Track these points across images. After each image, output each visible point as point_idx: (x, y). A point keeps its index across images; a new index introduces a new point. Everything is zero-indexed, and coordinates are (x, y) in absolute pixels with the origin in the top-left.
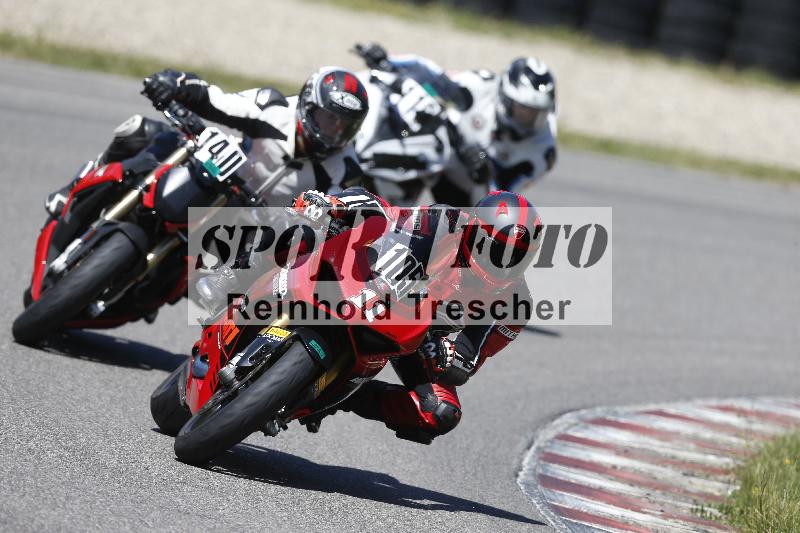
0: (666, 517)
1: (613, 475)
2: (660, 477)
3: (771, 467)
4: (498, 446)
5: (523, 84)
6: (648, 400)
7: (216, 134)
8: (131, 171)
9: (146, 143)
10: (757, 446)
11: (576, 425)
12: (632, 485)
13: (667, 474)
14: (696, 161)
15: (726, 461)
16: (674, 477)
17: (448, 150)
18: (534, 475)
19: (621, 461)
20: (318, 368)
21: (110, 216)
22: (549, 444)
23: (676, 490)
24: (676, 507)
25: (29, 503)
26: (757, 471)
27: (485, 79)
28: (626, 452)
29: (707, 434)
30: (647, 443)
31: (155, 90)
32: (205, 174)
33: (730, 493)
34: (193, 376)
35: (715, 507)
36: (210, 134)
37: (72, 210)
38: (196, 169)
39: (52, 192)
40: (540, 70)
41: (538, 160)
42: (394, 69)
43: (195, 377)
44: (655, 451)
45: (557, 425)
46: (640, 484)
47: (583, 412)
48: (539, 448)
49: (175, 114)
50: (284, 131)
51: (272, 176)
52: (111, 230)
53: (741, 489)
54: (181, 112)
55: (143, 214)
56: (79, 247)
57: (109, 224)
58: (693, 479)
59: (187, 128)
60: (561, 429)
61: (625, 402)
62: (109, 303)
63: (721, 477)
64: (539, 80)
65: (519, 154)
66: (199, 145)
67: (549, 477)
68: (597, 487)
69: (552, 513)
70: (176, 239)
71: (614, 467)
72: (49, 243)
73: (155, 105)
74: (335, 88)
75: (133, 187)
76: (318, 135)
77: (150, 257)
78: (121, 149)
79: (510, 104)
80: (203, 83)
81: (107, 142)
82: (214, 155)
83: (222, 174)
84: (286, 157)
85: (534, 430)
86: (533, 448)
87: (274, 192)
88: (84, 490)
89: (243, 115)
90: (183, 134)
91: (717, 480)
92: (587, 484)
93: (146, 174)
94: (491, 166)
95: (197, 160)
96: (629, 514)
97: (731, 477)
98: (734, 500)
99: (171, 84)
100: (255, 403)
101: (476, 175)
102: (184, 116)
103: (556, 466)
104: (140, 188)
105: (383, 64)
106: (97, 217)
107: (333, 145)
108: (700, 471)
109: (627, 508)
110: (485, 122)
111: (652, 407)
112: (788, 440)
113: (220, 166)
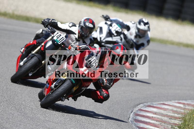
1: (152, 119)
2: (163, 119)
3: (190, 117)
4: (124, 112)
5: (142, 25)
6: (161, 101)
7: (58, 33)
8: (38, 42)
9: (43, 35)
10: (187, 112)
11: (143, 107)
12: (157, 121)
13: (165, 119)
15: (179, 116)
16: (167, 120)
18: (133, 119)
19: (154, 116)
21: (33, 52)
23: (167, 123)
25: (11, 126)
26: (187, 118)
27: (133, 24)
28: (155, 113)
29: (175, 109)
30: (160, 111)
31: (44, 23)
32: (56, 42)
33: (180, 123)
35: (177, 127)
36: (57, 33)
37: (25, 51)
38: (53, 41)
40: (146, 21)
41: (145, 43)
42: (111, 21)
43: (46, 88)
44: (162, 113)
45: (139, 107)
46: (159, 121)
47: (145, 104)
48: (134, 112)
49: (49, 29)
51: (73, 43)
52: (34, 56)
53: (183, 122)
54: (50, 28)
55: (42, 52)
56: (26, 60)
57: (33, 54)
58: (172, 120)
59: (52, 32)
60: (139, 108)
61: (155, 102)
63: (178, 120)
65: (141, 41)
66: (54, 36)
67: (136, 119)
68: (148, 122)
71: (153, 117)
72: (20, 59)
73: (44, 26)
74: (87, 22)
75: (39, 46)
76: (83, 33)
77: (43, 62)
78: (37, 37)
80: (56, 21)
82: (58, 38)
83: (60, 42)
84: (76, 39)
85: (133, 108)
86: (133, 113)
88: (24, 123)
89: (66, 29)
90: (51, 33)
91: (177, 120)
92: (146, 121)
93: (42, 43)
94: (134, 44)
95: (54, 39)
97: (181, 119)
98: (182, 125)
99: (48, 22)
101: (130, 46)
102: (51, 29)
103: (138, 117)
104: (41, 46)
105: (109, 20)
106: (31, 53)
107: (87, 36)
108: (173, 118)
109: (155, 127)
110: (133, 34)
111: (162, 102)
113: (59, 40)
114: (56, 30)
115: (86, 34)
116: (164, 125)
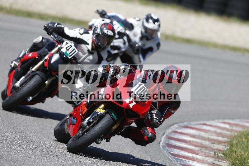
0: (206, 156)
1: (190, 143)
2: (204, 144)
3: (239, 141)
5: (150, 22)
7: (68, 43)
8: (40, 55)
10: (234, 134)
13: (207, 143)
14: (215, 46)
15: (225, 139)
16: (209, 144)
17: (127, 44)
18: (165, 143)
19: (192, 139)
20: (114, 122)
21: (34, 69)
22: (170, 134)
23: (209, 148)
24: (209, 153)
26: (235, 142)
27: (138, 21)
28: (194, 136)
29: (219, 131)
30: (200, 134)
31: (48, 29)
32: (65, 56)
33: (226, 149)
34: (71, 124)
35: (221, 153)
36: (66, 43)
37: (20, 67)
38: (62, 54)
39: (12, 61)
40: (155, 18)
42: (109, 18)
43: (72, 124)
44: (203, 136)
45: (172, 128)
46: (198, 146)
47: (180, 124)
48: (167, 135)
49: (55, 37)
50: (88, 42)
51: (84, 56)
52: (34, 74)
53: (229, 148)
54: (56, 36)
55: (44, 69)
56: (24, 79)
57: (33, 72)
58: (215, 145)
59: (58, 41)
60: (173, 129)
61: (193, 121)
62: (33, 97)
63: (223, 144)
64: (155, 21)
65: (148, 44)
66: (63, 46)
67: (170, 144)
68: (185, 147)
69: (171, 156)
70: (55, 77)
71: (190, 141)
72: (13, 77)
73: (48, 33)
74: (105, 28)
75: (41, 60)
76: (99, 44)
77: (46, 82)
78: (35, 48)
79: (146, 29)
80: (62, 26)
81: (30, 45)
82: (68, 50)
83: (70, 56)
84: (88, 50)
85: (165, 130)
86: (165, 135)
87: (84, 62)
89: (75, 37)
90: (57, 43)
91: (222, 145)
92: (181, 146)
93: (45, 56)
95: (62, 52)
96: (195, 156)
97: (227, 144)
98: (227, 151)
99: (53, 27)
100: (94, 134)
101: (136, 52)
102: (57, 37)
103: (172, 141)
104: (43, 60)
105: (106, 16)
106: (29, 70)
107: (104, 47)
108: (217, 142)
109: (194, 154)
110: (137, 34)
111: (202, 122)
112: (244, 133)
113: (69, 54)
114: (64, 39)
115: (103, 44)
116: (205, 151)
